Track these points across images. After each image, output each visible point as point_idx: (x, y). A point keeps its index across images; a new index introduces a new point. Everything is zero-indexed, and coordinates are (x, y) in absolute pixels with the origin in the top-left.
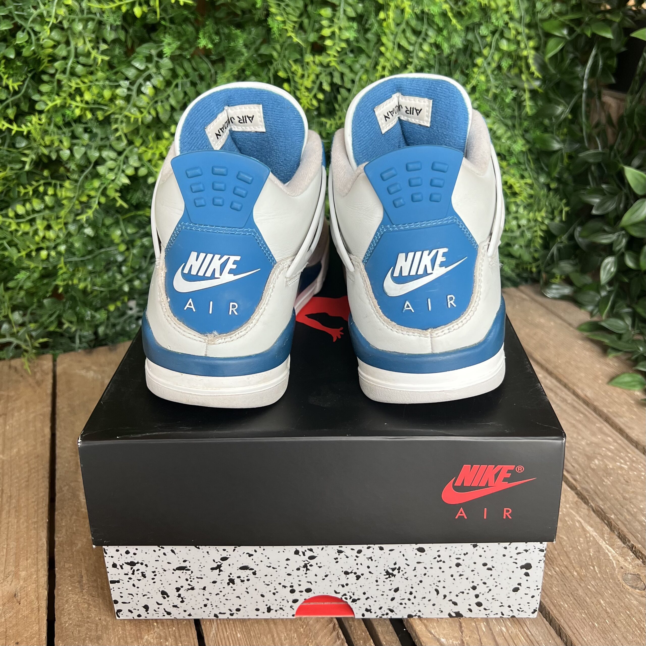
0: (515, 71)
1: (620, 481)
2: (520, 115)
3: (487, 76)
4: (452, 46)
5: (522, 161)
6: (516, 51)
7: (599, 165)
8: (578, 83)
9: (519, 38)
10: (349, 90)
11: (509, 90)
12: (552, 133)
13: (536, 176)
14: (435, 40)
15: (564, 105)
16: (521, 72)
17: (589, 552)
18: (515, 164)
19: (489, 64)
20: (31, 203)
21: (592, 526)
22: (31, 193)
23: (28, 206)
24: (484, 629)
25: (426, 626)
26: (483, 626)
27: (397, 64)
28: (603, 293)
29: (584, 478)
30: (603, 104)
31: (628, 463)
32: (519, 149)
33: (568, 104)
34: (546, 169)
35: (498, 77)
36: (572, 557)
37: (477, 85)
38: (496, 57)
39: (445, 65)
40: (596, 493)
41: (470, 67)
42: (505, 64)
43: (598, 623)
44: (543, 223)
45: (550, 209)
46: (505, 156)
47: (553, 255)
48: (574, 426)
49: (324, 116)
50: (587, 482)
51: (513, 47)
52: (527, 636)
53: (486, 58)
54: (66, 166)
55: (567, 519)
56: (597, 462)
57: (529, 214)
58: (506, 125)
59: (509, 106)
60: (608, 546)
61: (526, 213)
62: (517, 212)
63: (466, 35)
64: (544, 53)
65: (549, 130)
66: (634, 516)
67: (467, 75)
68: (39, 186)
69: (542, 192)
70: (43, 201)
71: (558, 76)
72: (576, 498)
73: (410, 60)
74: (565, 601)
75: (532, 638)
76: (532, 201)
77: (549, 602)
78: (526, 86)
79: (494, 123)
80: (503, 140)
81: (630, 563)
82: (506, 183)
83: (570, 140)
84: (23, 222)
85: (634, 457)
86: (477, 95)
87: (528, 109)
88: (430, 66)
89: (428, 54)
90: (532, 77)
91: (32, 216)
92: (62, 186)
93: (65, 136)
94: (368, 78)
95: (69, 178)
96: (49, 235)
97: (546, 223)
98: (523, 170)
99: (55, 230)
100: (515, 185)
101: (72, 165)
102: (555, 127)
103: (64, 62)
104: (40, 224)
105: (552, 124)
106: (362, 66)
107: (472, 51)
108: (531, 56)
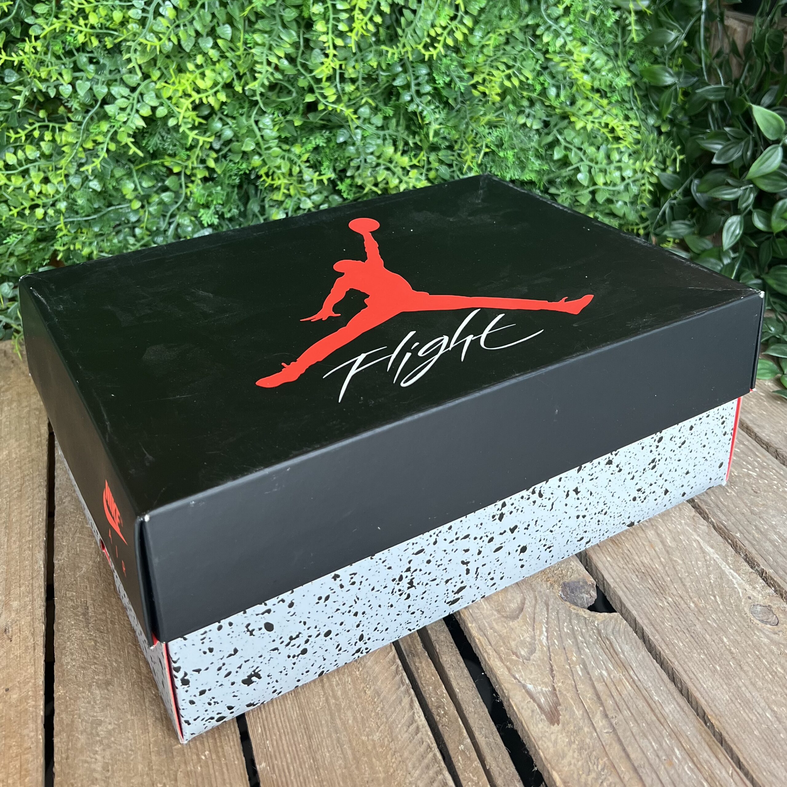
1: (746, 491)
2: (624, 42)
5: (626, 98)
7: (721, 104)
8: (696, 2)
10: (414, 12)
11: (610, 11)
12: (664, 64)
13: (643, 117)
15: (679, 31)
17: (710, 579)
18: (617, 101)
20: (23, 151)
21: (712, 547)
22: (23, 138)
23: (20, 153)
24: (580, 673)
25: (509, 670)
26: (579, 669)
28: (726, 261)
30: (726, 28)
31: (757, 470)
32: (624, 84)
33: (684, 29)
34: (656, 109)
36: (688, 584)
37: (572, 5)
40: (718, 506)
43: (720, 666)
44: (652, 174)
45: (660, 158)
46: (606, 92)
47: (664, 213)
49: (384, 43)
52: (634, 681)
54: (67, 104)
55: (682, 537)
57: (634, 163)
58: (608, 55)
59: (610, 31)
60: (732, 571)
61: (631, 161)
62: (620, 161)
65: (660, 60)
66: (764, 534)
68: (35, 129)
69: (651, 137)
70: (39, 148)
72: (693, 512)
74: (679, 639)
75: (639, 683)
76: (639, 146)
77: (660, 640)
78: (632, 6)
79: (592, 52)
80: (603, 73)
81: (759, 592)
82: (607, 125)
83: (686, 73)
84: (14, 174)
85: (764, 461)
86: (572, 17)
87: (634, 35)
91: (25, 167)
92: (61, 130)
93: (66, 68)
95: (70, 120)
96: (46, 189)
97: (656, 174)
98: (628, 109)
99: (53, 184)
100: (619, 128)
101: (74, 103)
102: (667, 56)
104: (35, 176)
105: (663, 54)
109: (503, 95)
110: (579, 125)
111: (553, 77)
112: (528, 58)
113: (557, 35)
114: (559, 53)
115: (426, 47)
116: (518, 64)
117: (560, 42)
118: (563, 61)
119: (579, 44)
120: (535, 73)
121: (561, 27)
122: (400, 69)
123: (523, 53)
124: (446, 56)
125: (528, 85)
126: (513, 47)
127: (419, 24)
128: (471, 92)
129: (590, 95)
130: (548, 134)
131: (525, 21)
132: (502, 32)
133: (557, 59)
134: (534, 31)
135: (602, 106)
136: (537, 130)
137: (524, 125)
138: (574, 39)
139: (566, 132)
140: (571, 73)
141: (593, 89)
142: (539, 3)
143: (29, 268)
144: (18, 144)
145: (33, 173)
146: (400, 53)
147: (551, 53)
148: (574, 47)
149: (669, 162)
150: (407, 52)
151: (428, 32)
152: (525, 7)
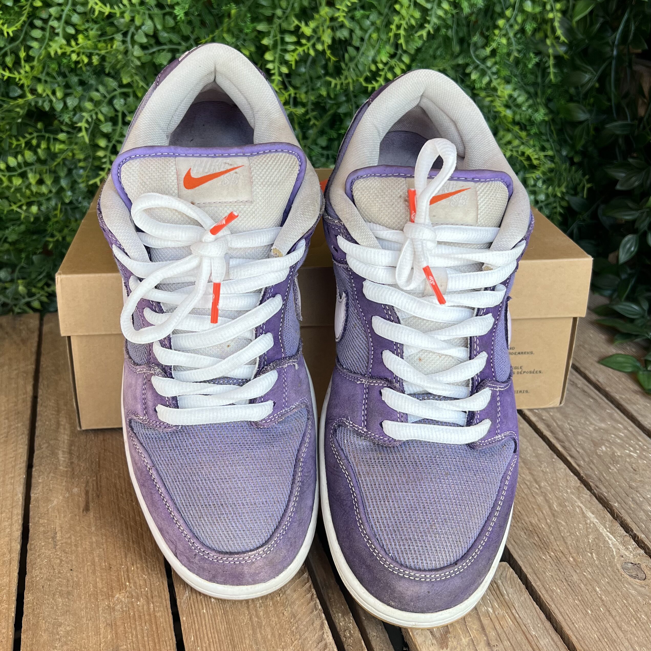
0: (539, 35)
1: (627, 468)
2: (543, 82)
3: (509, 39)
4: (472, 6)
5: (543, 131)
6: (540, 13)
7: (627, 138)
8: (608, 49)
10: (357, 49)
11: (532, 55)
12: (578, 102)
13: (558, 148)
15: (592, 73)
16: (546, 36)
17: (588, 539)
18: (535, 134)
19: (511, 26)
20: (23, 155)
21: (593, 513)
22: (23, 145)
23: (20, 157)
27: (413, 22)
28: (624, 276)
29: (588, 464)
30: (633, 73)
31: (638, 452)
32: (541, 118)
33: (596, 71)
34: (570, 142)
35: (521, 41)
36: (569, 542)
37: (498, 48)
38: (519, 19)
39: (463, 25)
40: (600, 480)
41: (491, 28)
42: (529, 28)
43: (591, 610)
44: (563, 199)
45: (571, 185)
46: (525, 126)
47: (572, 232)
48: (582, 410)
49: (332, 76)
50: (592, 469)
51: (538, 9)
52: (515, 618)
53: (508, 20)
54: (59, 119)
55: (567, 504)
56: (604, 448)
57: (547, 188)
58: (528, 93)
59: (532, 72)
60: (608, 534)
61: (545, 187)
62: (534, 186)
64: (572, 17)
65: (575, 99)
66: (639, 505)
67: (487, 38)
68: (33, 138)
69: (564, 166)
70: (36, 153)
71: (586, 41)
72: (578, 483)
73: (428, 18)
74: (558, 586)
75: (519, 620)
76: (552, 175)
77: (541, 586)
78: (551, 51)
79: (515, 89)
80: (524, 108)
81: (631, 552)
82: (523, 154)
83: (598, 111)
84: (14, 176)
85: (644, 445)
86: (498, 59)
87: (552, 77)
88: (448, 27)
89: (446, 12)
90: (558, 42)
91: (24, 169)
92: (56, 140)
93: (59, 86)
94: (379, 36)
95: (62, 131)
96: (41, 189)
97: (567, 198)
98: (544, 141)
99: (47, 186)
100: (534, 156)
101: (66, 118)
102: (581, 96)
103: (59, 8)
104: (32, 178)
105: (578, 93)
106: (373, 24)
107: (494, 12)
108: (557, 19)
113: (483, 73)
114: (485, 89)
115: (367, 80)
117: (486, 80)
118: (489, 96)
119: (503, 81)
121: (487, 67)
122: (344, 98)
127: (362, 60)
129: (510, 126)
131: (456, 60)
133: (482, 94)
134: (464, 70)
135: (521, 138)
138: (499, 77)
140: (495, 107)
141: (515, 123)
142: (469, 45)
143: (23, 255)
144: (18, 150)
145: (30, 175)
146: (342, 84)
147: (477, 89)
148: (499, 84)
149: (579, 188)
150: (348, 83)
151: (369, 67)
152: (457, 48)
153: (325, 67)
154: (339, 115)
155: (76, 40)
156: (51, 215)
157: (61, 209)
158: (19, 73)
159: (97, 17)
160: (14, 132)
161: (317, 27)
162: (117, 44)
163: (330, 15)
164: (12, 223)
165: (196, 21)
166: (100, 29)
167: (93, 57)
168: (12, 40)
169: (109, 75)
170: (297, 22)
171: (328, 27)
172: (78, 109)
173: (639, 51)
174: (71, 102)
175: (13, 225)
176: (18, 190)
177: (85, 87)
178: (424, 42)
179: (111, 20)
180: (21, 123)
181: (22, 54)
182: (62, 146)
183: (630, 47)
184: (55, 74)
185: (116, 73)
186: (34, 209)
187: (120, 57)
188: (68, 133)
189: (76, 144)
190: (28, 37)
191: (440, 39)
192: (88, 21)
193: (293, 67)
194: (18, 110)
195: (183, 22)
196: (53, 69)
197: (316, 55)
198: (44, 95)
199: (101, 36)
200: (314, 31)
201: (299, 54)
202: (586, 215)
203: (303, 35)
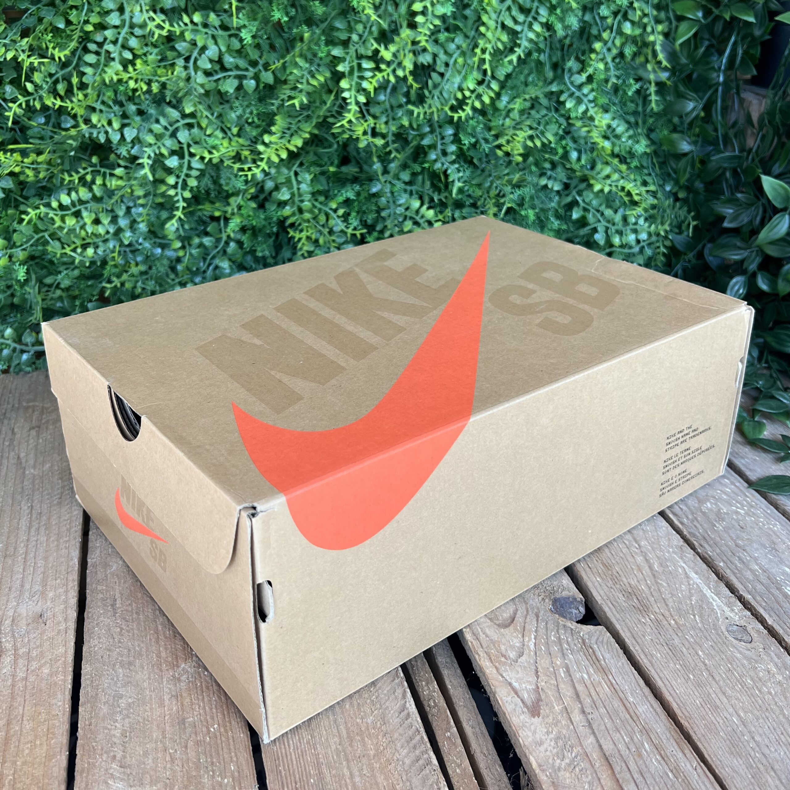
0: (639, 60)
1: (733, 526)
2: (644, 111)
3: (606, 64)
4: (566, 27)
5: (645, 164)
6: (641, 35)
7: (735, 172)
8: (715, 75)
9: (645, 20)
10: (442, 75)
11: (632, 81)
12: (682, 132)
13: (661, 182)
14: (548, 20)
15: (697, 101)
16: (647, 61)
18: (636, 167)
19: (609, 50)
20: (77, 192)
22: (77, 181)
23: (73, 194)
27: (500, 46)
29: (692, 521)
30: (742, 101)
31: (745, 508)
32: (643, 150)
33: (701, 99)
34: (674, 176)
35: (620, 66)
37: (595, 73)
38: (618, 42)
39: (557, 49)
40: (704, 538)
41: (587, 52)
42: (628, 51)
44: (666, 238)
45: (675, 223)
46: (625, 158)
49: (414, 104)
50: (696, 526)
51: (638, 32)
53: (605, 43)
54: (116, 152)
56: (709, 505)
57: (650, 227)
58: (628, 122)
59: (632, 100)
60: (712, 594)
61: (647, 225)
62: (636, 224)
63: (583, 15)
64: (675, 40)
65: (679, 129)
66: (746, 564)
67: (583, 62)
68: (87, 173)
69: (667, 202)
70: (91, 190)
71: (691, 66)
72: (681, 542)
73: (518, 42)
76: (655, 212)
78: (652, 77)
79: (614, 119)
80: (624, 140)
81: (736, 613)
82: (623, 189)
83: (703, 142)
84: (67, 215)
86: (595, 85)
87: (653, 105)
88: (540, 51)
89: (538, 35)
90: (660, 68)
91: (78, 208)
92: (112, 175)
93: (115, 115)
94: (465, 61)
95: (119, 166)
96: (97, 230)
97: (670, 237)
98: (646, 175)
99: (104, 225)
100: (634, 192)
101: (123, 151)
102: (686, 126)
103: (115, 31)
104: (87, 217)
105: (682, 123)
106: (458, 47)
107: (590, 34)
108: (658, 42)
109: (525, 156)
110: (597, 188)
111: (575, 141)
112: (551, 122)
113: (579, 101)
114: (581, 119)
115: (453, 109)
116: (541, 128)
117: (582, 108)
118: (585, 126)
119: (601, 110)
120: (558, 138)
121: (583, 94)
122: (428, 129)
123: (546, 118)
124: (472, 118)
125: (551, 148)
126: (538, 112)
127: (446, 87)
128: (495, 154)
129: (609, 159)
130: (567, 195)
131: (550, 87)
132: (527, 97)
133: (579, 124)
134: (558, 98)
135: (621, 172)
136: (558, 192)
137: (546, 186)
138: (596, 105)
139: (585, 193)
140: (591, 137)
141: (614, 155)
142: (563, 70)
143: (77, 303)
144: (71, 186)
145: (85, 214)
146: (425, 113)
147: (572, 119)
148: (596, 113)
149: (684, 227)
150: (433, 112)
151: (455, 95)
152: (550, 74)
153: (407, 95)
154: (423, 147)
155: (134, 65)
156: (108, 259)
157: (119, 252)
158: (72, 102)
159: (156, 41)
160: (67, 166)
161: (398, 51)
162: (178, 70)
163: (412, 38)
164: (65, 267)
165: (265, 46)
166: (161, 53)
167: (153, 84)
168: (64, 65)
169: (169, 104)
170: (376, 46)
171: (410, 51)
172: (137, 140)
173: (749, 77)
174: (130, 134)
175: (66, 269)
176: (72, 231)
177: (144, 116)
178: (515, 68)
179: (171, 44)
180: (74, 157)
181: (75, 80)
182: (120, 183)
183: (738, 73)
184: (111, 103)
185: (177, 102)
186: (90, 251)
187: (182, 84)
188: (126, 167)
189: (136, 179)
190: (81, 63)
191: (533, 64)
192: (146, 45)
193: (372, 95)
194: (70, 142)
195: (250, 45)
196: (109, 97)
197: (397, 82)
198: (99, 126)
199: (161, 61)
200: (395, 55)
201: (378, 81)
202: (691, 256)
203: (382, 60)
